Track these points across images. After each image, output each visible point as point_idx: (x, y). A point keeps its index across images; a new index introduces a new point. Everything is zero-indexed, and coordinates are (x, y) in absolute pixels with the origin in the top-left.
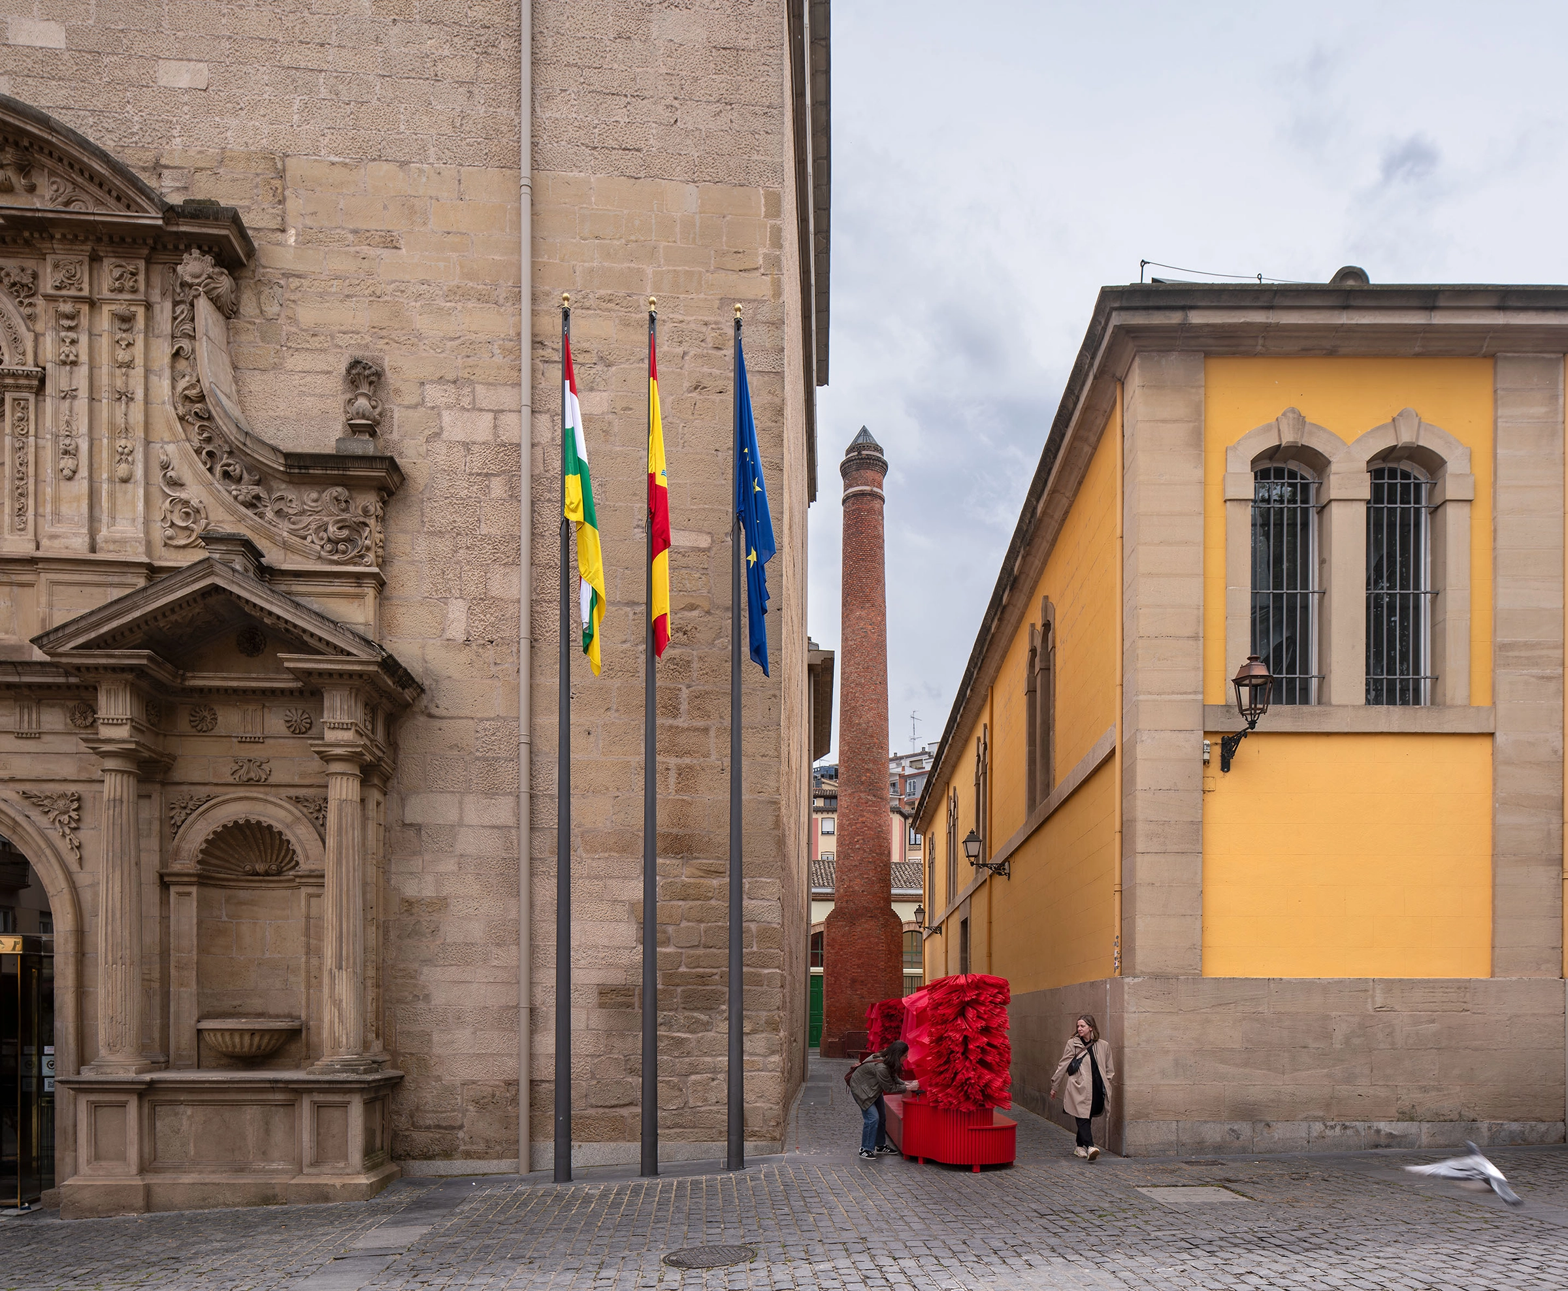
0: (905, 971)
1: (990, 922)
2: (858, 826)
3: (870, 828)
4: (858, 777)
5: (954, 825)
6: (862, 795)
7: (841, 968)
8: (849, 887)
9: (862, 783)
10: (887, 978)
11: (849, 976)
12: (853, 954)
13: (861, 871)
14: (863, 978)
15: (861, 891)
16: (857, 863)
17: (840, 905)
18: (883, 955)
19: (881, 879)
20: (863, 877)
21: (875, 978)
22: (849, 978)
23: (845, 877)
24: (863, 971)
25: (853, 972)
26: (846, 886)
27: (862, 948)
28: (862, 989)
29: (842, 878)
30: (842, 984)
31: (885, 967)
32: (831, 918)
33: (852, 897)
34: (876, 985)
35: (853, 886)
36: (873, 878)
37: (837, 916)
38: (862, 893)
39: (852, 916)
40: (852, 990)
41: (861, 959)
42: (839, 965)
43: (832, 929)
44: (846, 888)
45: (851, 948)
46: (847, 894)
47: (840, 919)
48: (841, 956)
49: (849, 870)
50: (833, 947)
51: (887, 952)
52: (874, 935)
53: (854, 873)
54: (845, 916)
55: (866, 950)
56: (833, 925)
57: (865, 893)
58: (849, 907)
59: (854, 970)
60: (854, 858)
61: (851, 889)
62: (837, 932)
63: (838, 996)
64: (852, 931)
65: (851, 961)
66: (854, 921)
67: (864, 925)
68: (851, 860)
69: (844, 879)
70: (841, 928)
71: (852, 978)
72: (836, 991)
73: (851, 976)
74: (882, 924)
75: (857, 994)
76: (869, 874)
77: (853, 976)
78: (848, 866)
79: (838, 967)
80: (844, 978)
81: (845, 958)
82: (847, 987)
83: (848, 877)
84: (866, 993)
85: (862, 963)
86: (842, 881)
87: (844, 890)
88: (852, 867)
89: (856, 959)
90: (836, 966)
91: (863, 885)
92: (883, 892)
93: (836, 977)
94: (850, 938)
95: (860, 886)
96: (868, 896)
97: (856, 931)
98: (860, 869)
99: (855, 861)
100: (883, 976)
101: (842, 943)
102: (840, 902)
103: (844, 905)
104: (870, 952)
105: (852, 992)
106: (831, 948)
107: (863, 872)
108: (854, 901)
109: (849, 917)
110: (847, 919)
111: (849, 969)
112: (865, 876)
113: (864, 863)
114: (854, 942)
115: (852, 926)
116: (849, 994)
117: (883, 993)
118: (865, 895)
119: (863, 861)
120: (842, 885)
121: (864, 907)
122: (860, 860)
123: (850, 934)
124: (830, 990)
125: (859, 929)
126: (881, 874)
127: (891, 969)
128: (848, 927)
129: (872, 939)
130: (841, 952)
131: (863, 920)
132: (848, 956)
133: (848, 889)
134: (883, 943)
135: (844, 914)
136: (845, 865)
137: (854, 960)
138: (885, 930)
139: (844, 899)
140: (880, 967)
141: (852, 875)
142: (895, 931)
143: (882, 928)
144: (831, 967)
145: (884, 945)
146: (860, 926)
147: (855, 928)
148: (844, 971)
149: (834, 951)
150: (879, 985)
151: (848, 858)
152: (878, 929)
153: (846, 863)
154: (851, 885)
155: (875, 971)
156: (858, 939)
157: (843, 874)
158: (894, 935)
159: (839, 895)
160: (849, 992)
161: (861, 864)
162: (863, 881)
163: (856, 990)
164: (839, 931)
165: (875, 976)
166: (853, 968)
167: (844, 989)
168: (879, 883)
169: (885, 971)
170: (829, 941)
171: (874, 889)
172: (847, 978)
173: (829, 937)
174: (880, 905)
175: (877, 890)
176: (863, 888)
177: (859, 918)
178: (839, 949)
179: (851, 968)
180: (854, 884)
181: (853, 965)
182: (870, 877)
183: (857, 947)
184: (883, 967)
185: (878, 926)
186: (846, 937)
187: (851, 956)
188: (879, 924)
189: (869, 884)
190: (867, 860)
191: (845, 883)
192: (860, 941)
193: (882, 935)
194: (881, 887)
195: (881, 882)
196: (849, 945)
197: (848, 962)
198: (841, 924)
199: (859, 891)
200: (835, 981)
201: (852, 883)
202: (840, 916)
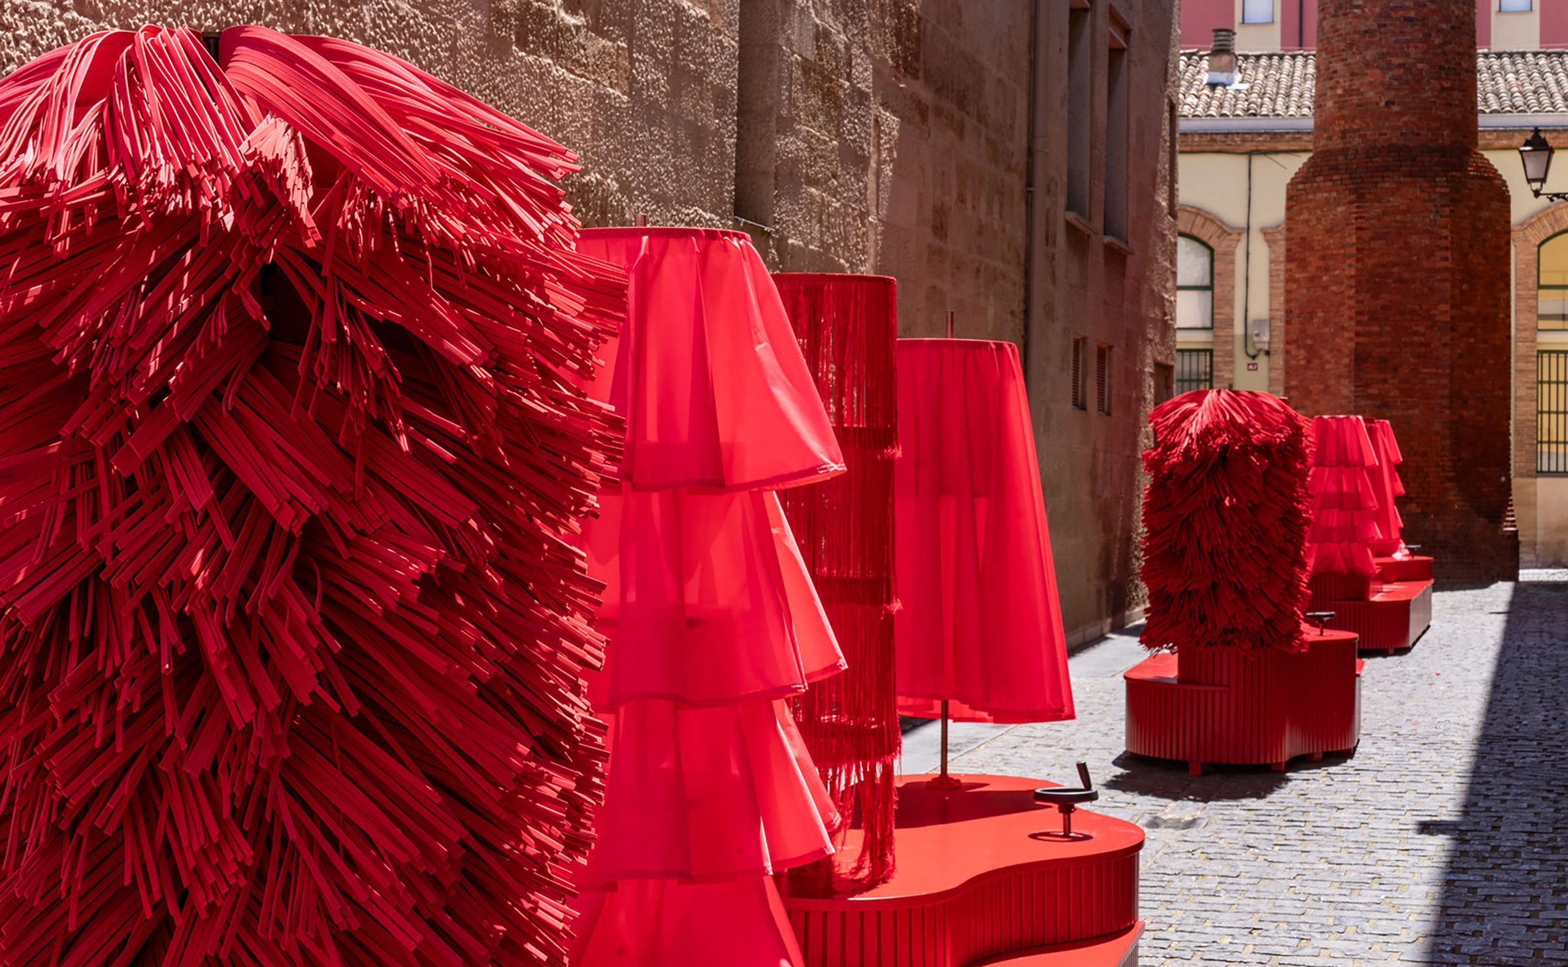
10: (1459, 351)
11: (1346, 343)
12: (1359, 282)
13: (1383, 46)
14: (1388, 349)
15: (1383, 104)
16: (1372, 24)
17: (1324, 146)
18: (1448, 285)
19: (1442, 68)
20: (1389, 63)
21: (1423, 349)
22: (1346, 351)
23: (1339, 66)
24: (1388, 329)
25: (1357, 334)
26: (1340, 91)
27: (1384, 266)
28: (1385, 381)
29: (1331, 70)
30: (1327, 367)
31: (1452, 317)
32: (1298, 183)
33: (1358, 121)
34: (1424, 370)
35: (1362, 90)
36: (1420, 66)
37: (1315, 177)
38: (1385, 109)
39: (1358, 175)
40: (1356, 386)
41: (1382, 296)
42: (1320, 314)
43: (1300, 213)
44: (1340, 96)
45: (1350, 266)
46: (1346, 112)
47: (1322, 185)
48: (1325, 288)
49: (1351, 46)
50: (1303, 264)
51: (1458, 276)
52: (1419, 225)
53: (1364, 52)
54: (1336, 174)
55: (1395, 270)
56: (1303, 202)
57: (1396, 108)
58: (1348, 149)
59: (1359, 329)
60: (1363, 11)
61: (1355, 99)
62: (1314, 222)
63: (1316, 402)
64: (1355, 215)
65: (1352, 303)
66: (1362, 188)
67: (1391, 199)
68: (1357, 16)
69: (1335, 72)
70: (1325, 209)
71: (1356, 350)
72: (1311, 387)
73: (1352, 345)
74: (1442, 195)
75: (1370, 397)
76: (1408, 55)
77: (1357, 344)
78: (1348, 34)
79: (1315, 320)
80: (1331, 351)
81: (1335, 293)
82: (1340, 376)
83: (1349, 65)
84: (1397, 392)
85: (1383, 308)
86: (1331, 78)
87: (1335, 103)
88: (1357, 36)
89: (1368, 296)
90: (1312, 318)
91: (1389, 87)
92: (1450, 105)
93: (1310, 349)
94: (1350, 235)
95: (1381, 89)
96: (1405, 115)
97: (1366, 215)
98: (1381, 40)
99: (1366, 19)
100: (1445, 345)
101: (1329, 252)
102: (1325, 135)
103: (1337, 143)
104: (1407, 275)
105: (1355, 391)
106: (1298, 267)
107: (1391, 51)
108: (1362, 133)
109: (1347, 176)
110: (1342, 184)
111: (1346, 325)
112: (1396, 61)
113: (1392, 25)
114: (1360, 246)
115: (1354, 202)
116: (1346, 397)
117: (1447, 392)
118: (1396, 113)
119: (1389, 16)
120: (1332, 88)
121: (1391, 148)
122: (1380, 15)
123: (1348, 225)
124: (1294, 383)
125: (1376, 209)
126: (1444, 53)
127: (1472, 324)
128: (1344, 205)
129: (1413, 239)
130: (1325, 278)
131: (1387, 185)
132: (1343, 289)
133: (1347, 98)
134: (1446, 248)
135: (1335, 169)
136: (1340, 32)
137: (1361, 298)
138: (1452, 211)
139: (1337, 129)
140: (1438, 318)
141: (1358, 57)
142: (1485, 214)
143: (1442, 206)
144: (1297, 320)
145: (1448, 254)
146: (1379, 202)
147: (1364, 207)
148: (1332, 330)
149: (1305, 275)
150: (1435, 370)
151: (1348, 10)
152: (1434, 209)
153: (1342, 25)
154: (1354, 87)
155: (1421, 329)
156: (1372, 239)
157: (1333, 57)
158: (1480, 225)
159: (1323, 118)
160: (1345, 392)
161: (1385, 25)
162: (1390, 73)
163: (1367, 386)
164: (1319, 220)
165: (1421, 345)
166: (1358, 323)
167: (1331, 382)
168: (1439, 78)
169: (1452, 329)
170: (1293, 247)
171: (1424, 96)
172: (1339, 351)
173: (1293, 235)
174: (1440, 141)
175: (1433, 100)
176: (1390, 95)
177: (1376, 180)
178: (1318, 268)
179: (1353, 323)
180: (1362, 85)
181: (1357, 313)
182: (1410, 61)
183: (1370, 262)
184: (1447, 318)
185: (1433, 201)
186: (1339, 235)
187: (1351, 287)
188: (1433, 196)
189: (1407, 82)
190: (1401, 13)
191: (1338, 82)
192: (1377, 244)
193: (1446, 227)
194: (1443, 89)
195: (1443, 75)
196: (1346, 257)
197: (1343, 304)
198: (1326, 198)
199: (1377, 104)
200: (1309, 361)
201: (1357, 83)
202: (1324, 176)
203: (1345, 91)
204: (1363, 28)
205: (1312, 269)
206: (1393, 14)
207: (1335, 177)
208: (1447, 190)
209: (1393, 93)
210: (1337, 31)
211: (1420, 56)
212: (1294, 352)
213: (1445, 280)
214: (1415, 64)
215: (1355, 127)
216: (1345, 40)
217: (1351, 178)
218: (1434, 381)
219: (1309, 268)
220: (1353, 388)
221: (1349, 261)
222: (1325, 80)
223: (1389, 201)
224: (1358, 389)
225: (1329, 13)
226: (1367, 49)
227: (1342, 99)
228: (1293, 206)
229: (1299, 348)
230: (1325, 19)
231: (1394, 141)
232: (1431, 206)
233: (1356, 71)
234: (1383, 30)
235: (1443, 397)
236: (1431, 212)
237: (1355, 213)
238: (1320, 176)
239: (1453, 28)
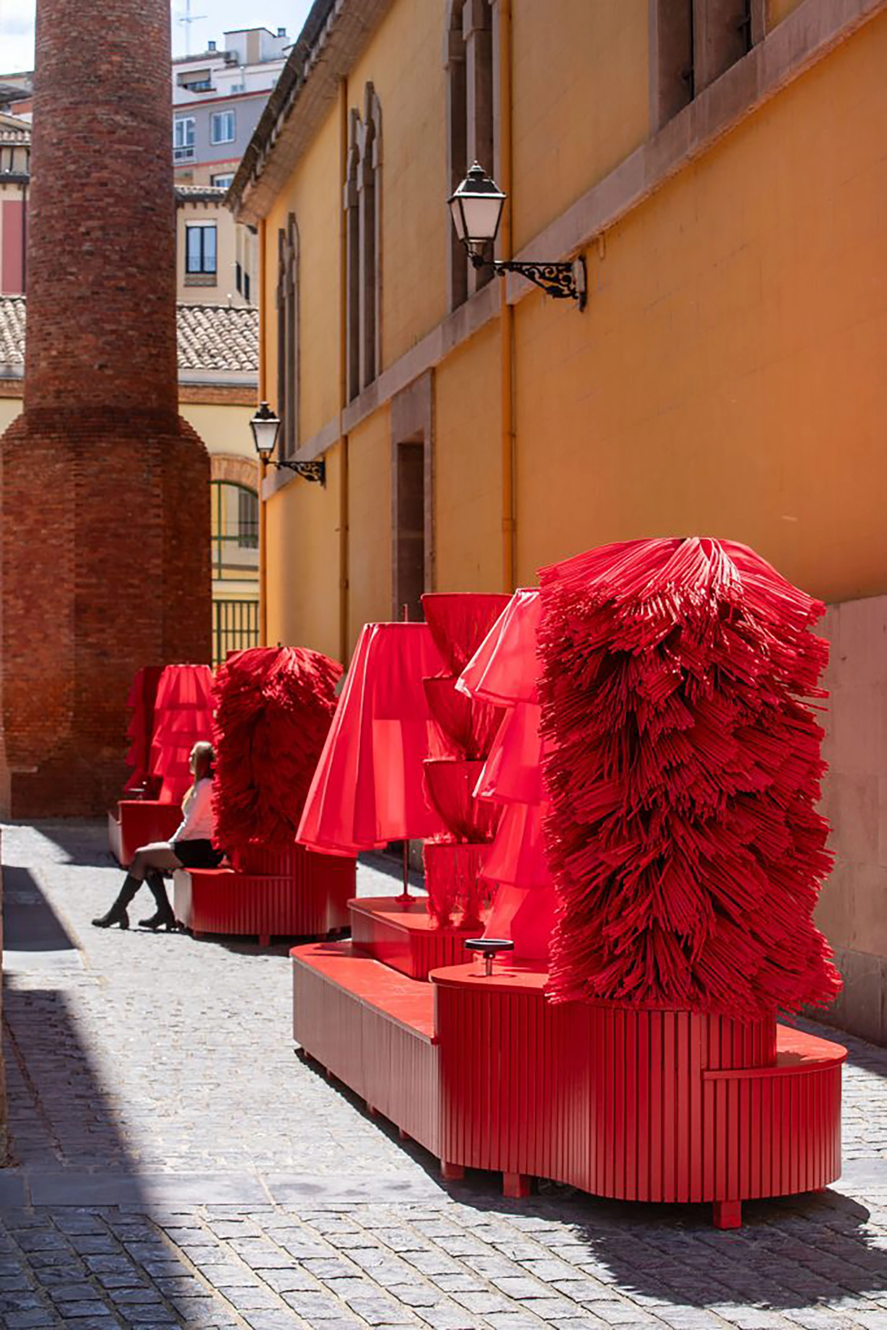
0: (216, 587)
1: (511, 435)
2: (89, 191)
3: (119, 199)
4: (88, 63)
5: (370, 187)
6: (101, 112)
7: (44, 574)
8: (62, 354)
9: (101, 80)
10: (169, 603)
11: (66, 594)
12: (78, 536)
13: (96, 313)
14: (105, 601)
15: (96, 367)
16: (86, 291)
17: (39, 404)
18: (160, 540)
19: (150, 336)
20: (103, 329)
21: (138, 601)
22: (66, 602)
23: (53, 329)
24: (104, 581)
25: (77, 586)
26: (54, 353)
27: (101, 521)
28: (102, 631)
29: (45, 332)
30: (47, 616)
31: (164, 571)
32: (14, 439)
33: (72, 382)
34: (141, 621)
35: (76, 352)
36: (131, 333)
37: (32, 433)
38: (99, 372)
39: (75, 434)
40: (76, 635)
41: (100, 549)
42: (38, 566)
43: (17, 468)
44: (55, 357)
45: (69, 520)
46: (60, 373)
47: (40, 441)
48: (44, 541)
49: (65, 310)
50: (20, 518)
51: (169, 533)
52: (134, 483)
53: (78, 318)
54: (54, 432)
55: (113, 525)
56: (20, 458)
57: (109, 372)
58: (63, 408)
59: (79, 580)
60: (77, 278)
61: (70, 361)
62: (31, 477)
63: (35, 650)
64: (73, 473)
65: (72, 555)
66: (80, 447)
67: (108, 458)
68: (70, 283)
69: (49, 334)
70: (43, 465)
71: (76, 601)
72: (30, 636)
73: (72, 596)
74: (156, 455)
75: (90, 646)
76: (119, 322)
77: (78, 596)
78: (63, 298)
79: (34, 572)
80: (51, 601)
81: (54, 546)
82: (60, 626)
83: (63, 328)
84: (114, 641)
85: (101, 561)
86: (45, 340)
87: (50, 363)
88: (71, 301)
89: (86, 549)
90: (30, 569)
91: (102, 352)
92: (157, 370)
93: (28, 599)
94: (69, 491)
95: (94, 352)
96: (117, 378)
97: (84, 473)
98: (94, 307)
99: (80, 285)
100: (158, 597)
101: (47, 506)
102: (39, 394)
103: (51, 402)
104: (122, 531)
105: (76, 640)
106: (15, 520)
107: (104, 317)
108: (77, 393)
109: (65, 434)
110: (60, 442)
111: (65, 576)
112: (108, 327)
113: (104, 293)
114: (80, 502)
115: (73, 460)
116: (66, 646)
117: (160, 641)
118: (109, 376)
119: (101, 285)
120: (45, 349)
121: (106, 410)
122: (93, 284)
123: (66, 481)
124: (12, 632)
125: (94, 467)
126: (151, 322)
127: (179, 577)
128: (63, 461)
129: (128, 496)
130: (43, 531)
131: (104, 445)
132: (62, 541)
133: (62, 360)
134: (158, 506)
135: (52, 427)
136: (53, 297)
137: (80, 551)
138: (163, 471)
139: (51, 388)
140: (152, 572)
141: (73, 322)
142: (190, 475)
143: (155, 466)
144: (15, 571)
145: (161, 512)
146: (96, 460)
147: (83, 465)
148: (51, 582)
149: (23, 527)
150: (148, 621)
151: (62, 277)
152: (146, 468)
153: (57, 290)
154: (68, 350)
155: (136, 582)
156: (90, 495)
157: (47, 319)
158: (186, 485)
159: (36, 377)
160: (65, 641)
161: (97, 293)
162: (103, 339)
163: (87, 635)
164: (36, 475)
165: (136, 596)
166: (78, 575)
167: (51, 631)
168: (147, 346)
169: (165, 582)
170: (10, 500)
171: (134, 361)
172: (59, 601)
173: (10, 488)
174: (149, 404)
175: (142, 365)
176: (102, 360)
177: (92, 439)
178: (37, 521)
179: (73, 575)
180: (77, 348)
181: (77, 566)
182: (122, 328)
183: (88, 517)
184: (159, 572)
185: (146, 460)
186: (57, 490)
187: (71, 541)
188: (147, 456)
189: (119, 348)
190: (113, 282)
191: (52, 344)
192: (97, 500)
193: (157, 486)
194: (151, 355)
195: (151, 343)
196: (65, 511)
197: (62, 557)
198: (44, 455)
199: (91, 366)
200: (27, 610)
201: (71, 346)
202: (41, 433)
203: (59, 353)
204: (77, 294)
205: (30, 522)
206: (106, 283)
207: (53, 435)
208: (158, 451)
209: (106, 357)
210: (50, 295)
211: (130, 323)
212: (12, 602)
213: (158, 536)
214: (125, 331)
215: (70, 388)
216: (59, 304)
217: (69, 436)
218: (148, 631)
219: (26, 522)
220: (73, 638)
221: (68, 516)
222: (39, 341)
223: (105, 460)
224: (79, 638)
225: (42, 278)
226: (81, 314)
227: (55, 361)
228: (9, 461)
229: (17, 598)
230: (37, 282)
231: (107, 402)
232: (144, 466)
233: (70, 334)
234: (96, 297)
235: (157, 646)
236: (144, 471)
237: (75, 470)
238: (37, 433)
239: (159, 298)
